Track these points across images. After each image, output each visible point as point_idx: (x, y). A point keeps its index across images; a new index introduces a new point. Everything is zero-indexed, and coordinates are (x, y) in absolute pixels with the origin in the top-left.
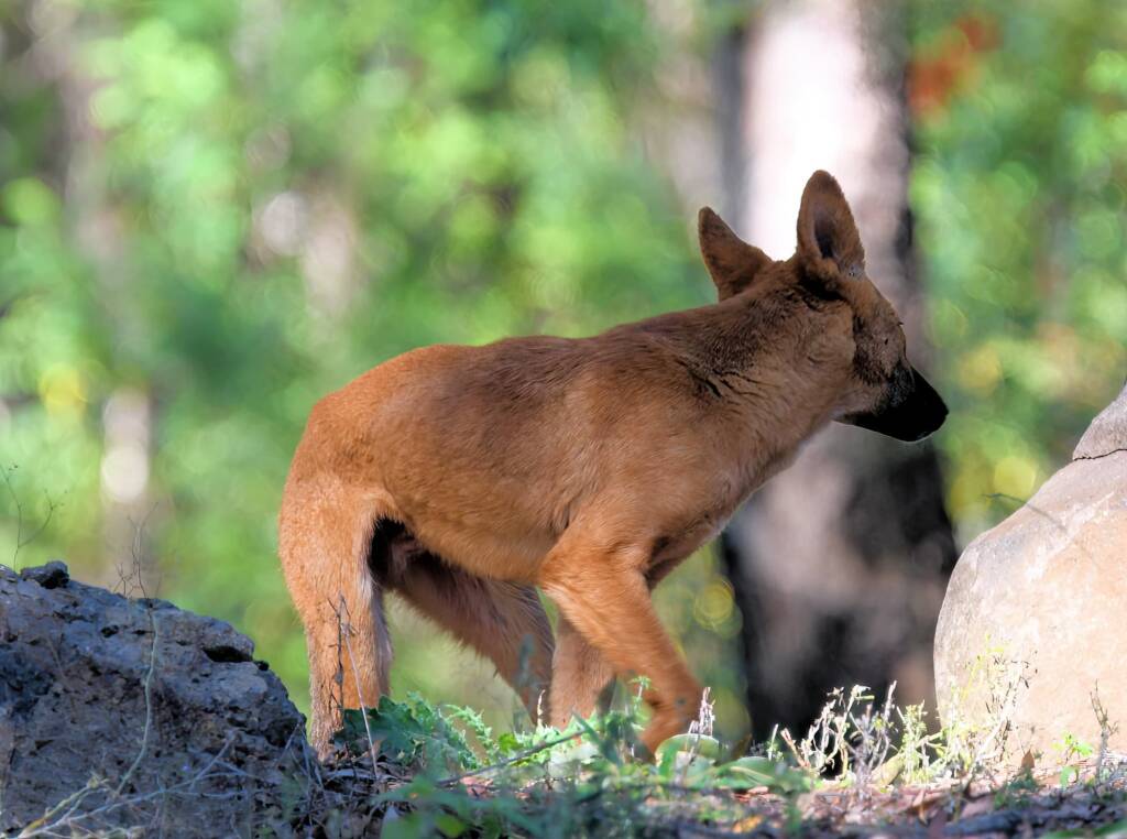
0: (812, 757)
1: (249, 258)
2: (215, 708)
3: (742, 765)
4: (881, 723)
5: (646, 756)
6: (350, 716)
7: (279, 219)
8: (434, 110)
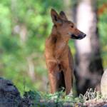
0: (85, 98)
1: (13, 34)
2: (9, 91)
3: (76, 99)
4: (94, 93)
5: (64, 97)
6: (26, 93)
7: (16, 29)
8: (37, 15)
